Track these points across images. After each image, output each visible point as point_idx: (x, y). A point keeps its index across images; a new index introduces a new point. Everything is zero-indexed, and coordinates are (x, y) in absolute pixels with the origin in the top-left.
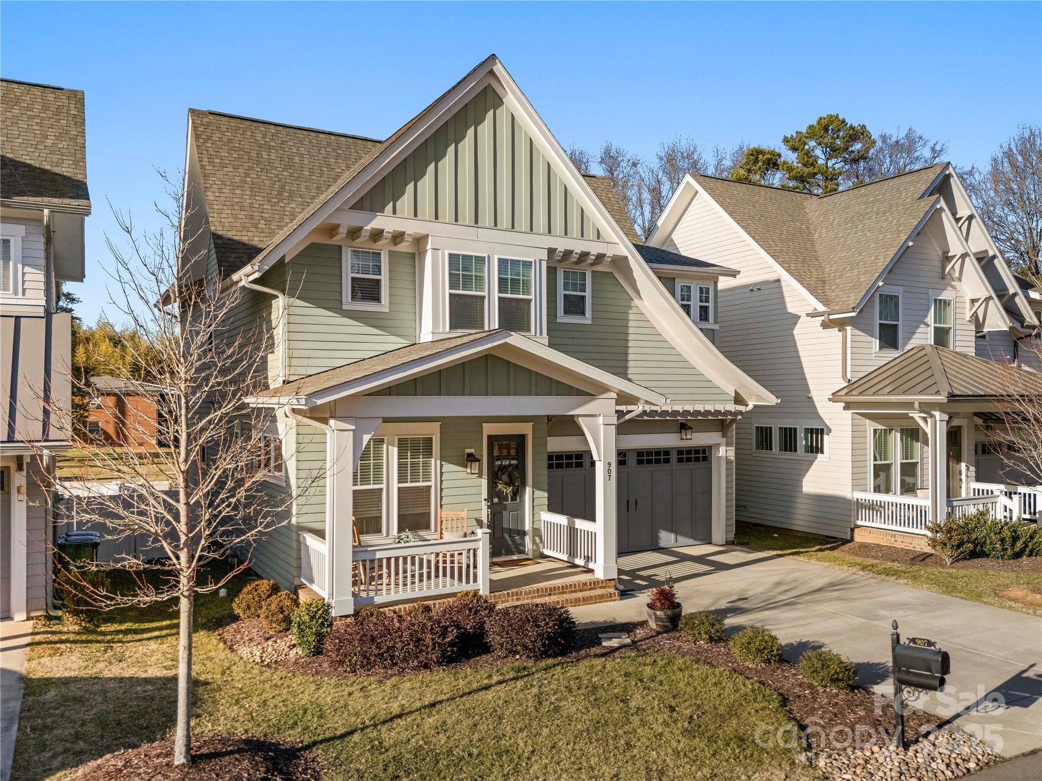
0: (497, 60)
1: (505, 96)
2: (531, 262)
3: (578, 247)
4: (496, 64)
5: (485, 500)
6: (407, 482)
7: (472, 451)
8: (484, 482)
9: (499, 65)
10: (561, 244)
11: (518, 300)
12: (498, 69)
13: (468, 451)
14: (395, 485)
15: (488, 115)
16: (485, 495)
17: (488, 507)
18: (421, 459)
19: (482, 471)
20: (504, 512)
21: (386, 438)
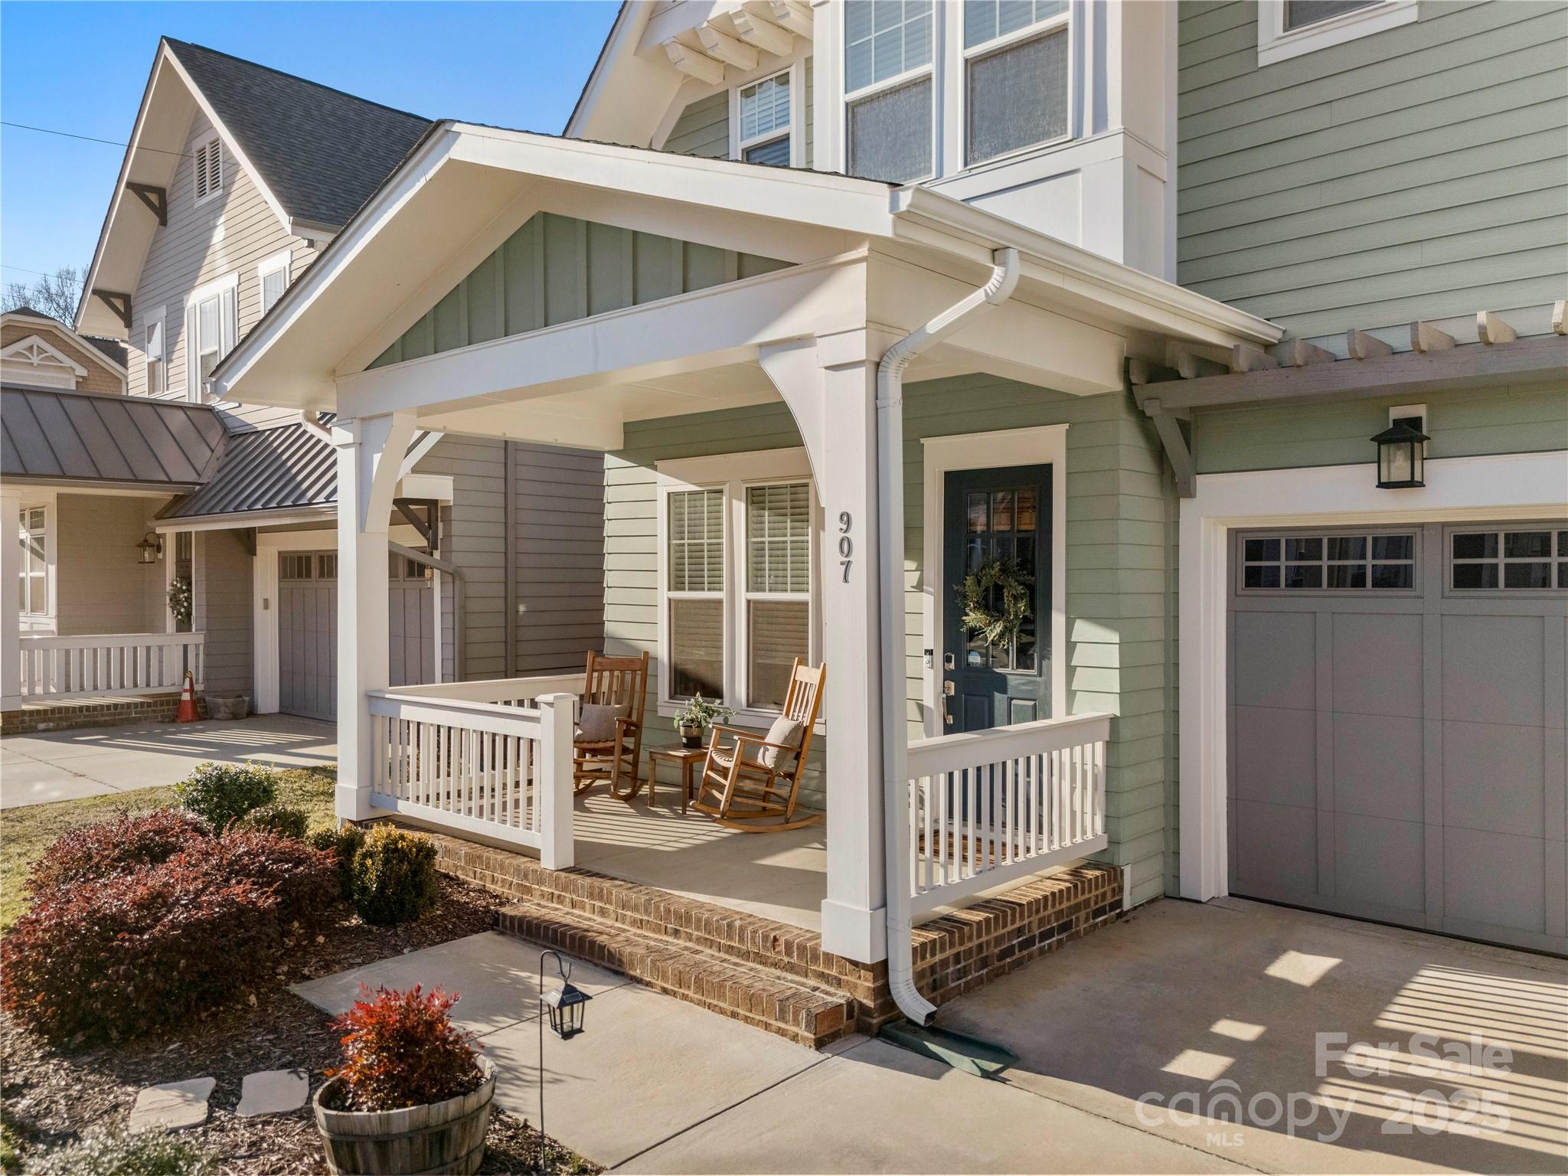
5: (930, 652)
6: (764, 590)
11: (1022, 46)
14: (743, 596)
16: (929, 640)
17: (948, 676)
18: (789, 539)
19: (922, 571)
20: (997, 696)
21: (726, 488)
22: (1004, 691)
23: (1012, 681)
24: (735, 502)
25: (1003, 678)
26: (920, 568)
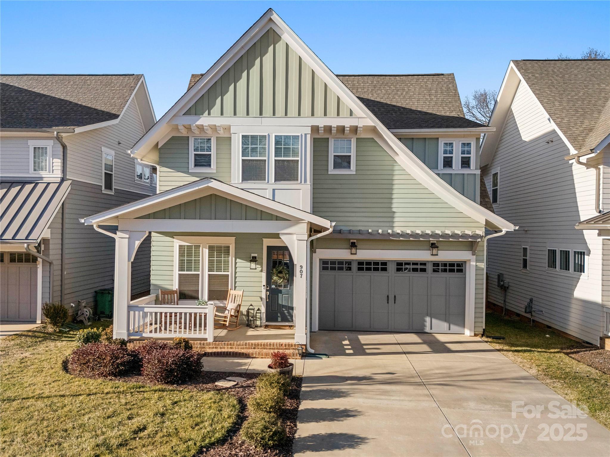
0: (273, 12)
1: (282, 35)
2: (299, 136)
3: (334, 122)
4: (272, 14)
5: (264, 286)
6: (214, 271)
7: (256, 255)
8: (264, 275)
9: (275, 15)
10: (321, 122)
11: (288, 161)
12: (275, 17)
13: (253, 255)
14: (206, 273)
15: (269, 49)
16: (264, 282)
17: (267, 291)
18: (223, 259)
19: (262, 268)
20: (279, 294)
21: (201, 245)
22: (281, 293)
23: (283, 291)
24: (204, 249)
25: (281, 290)
26: (262, 267)
